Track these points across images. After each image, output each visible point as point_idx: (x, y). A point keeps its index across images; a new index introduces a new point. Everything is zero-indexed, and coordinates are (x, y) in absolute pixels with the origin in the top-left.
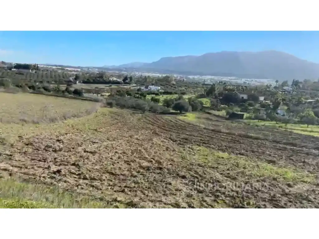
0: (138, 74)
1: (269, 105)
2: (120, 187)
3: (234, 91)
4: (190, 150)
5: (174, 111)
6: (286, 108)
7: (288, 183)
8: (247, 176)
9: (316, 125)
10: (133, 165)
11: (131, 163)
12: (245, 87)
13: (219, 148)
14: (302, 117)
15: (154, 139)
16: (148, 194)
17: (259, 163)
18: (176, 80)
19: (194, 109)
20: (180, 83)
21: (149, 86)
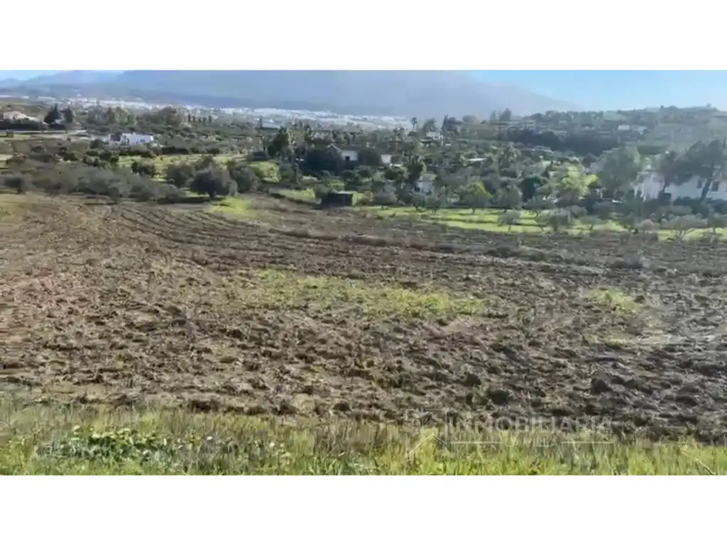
0: (88, 103)
1: (401, 173)
2: (89, 372)
3: (329, 143)
4: (243, 279)
5: (195, 195)
6: (433, 177)
7: (438, 318)
8: (365, 314)
9: (489, 208)
10: (110, 324)
11: (105, 320)
12: (351, 134)
13: (307, 270)
14: (462, 195)
15: (153, 265)
16: (159, 377)
17: (387, 289)
18: (192, 119)
19: (244, 188)
20: (204, 125)
21: (121, 134)
